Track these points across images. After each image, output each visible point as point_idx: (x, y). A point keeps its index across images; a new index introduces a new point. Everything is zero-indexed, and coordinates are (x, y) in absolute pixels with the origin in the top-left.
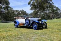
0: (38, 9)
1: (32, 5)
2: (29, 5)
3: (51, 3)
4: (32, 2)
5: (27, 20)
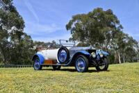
2: (67, 29)
3: (117, 26)
4: (74, 23)
5: (63, 51)
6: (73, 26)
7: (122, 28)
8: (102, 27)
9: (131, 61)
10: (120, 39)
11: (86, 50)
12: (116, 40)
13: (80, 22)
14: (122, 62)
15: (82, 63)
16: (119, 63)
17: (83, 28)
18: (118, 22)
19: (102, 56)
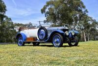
0: (58, 22)
1: (47, 13)
2: (42, 13)
3: (83, 10)
4: (48, 8)
5: (42, 30)
6: (47, 10)
7: (87, 12)
8: (71, 11)
9: (94, 40)
10: (85, 21)
11: (61, 30)
12: (83, 22)
13: (53, 7)
14: (87, 40)
15: (58, 40)
16: (84, 41)
17: (55, 12)
18: (84, 7)
19: (73, 34)
